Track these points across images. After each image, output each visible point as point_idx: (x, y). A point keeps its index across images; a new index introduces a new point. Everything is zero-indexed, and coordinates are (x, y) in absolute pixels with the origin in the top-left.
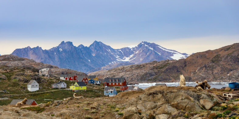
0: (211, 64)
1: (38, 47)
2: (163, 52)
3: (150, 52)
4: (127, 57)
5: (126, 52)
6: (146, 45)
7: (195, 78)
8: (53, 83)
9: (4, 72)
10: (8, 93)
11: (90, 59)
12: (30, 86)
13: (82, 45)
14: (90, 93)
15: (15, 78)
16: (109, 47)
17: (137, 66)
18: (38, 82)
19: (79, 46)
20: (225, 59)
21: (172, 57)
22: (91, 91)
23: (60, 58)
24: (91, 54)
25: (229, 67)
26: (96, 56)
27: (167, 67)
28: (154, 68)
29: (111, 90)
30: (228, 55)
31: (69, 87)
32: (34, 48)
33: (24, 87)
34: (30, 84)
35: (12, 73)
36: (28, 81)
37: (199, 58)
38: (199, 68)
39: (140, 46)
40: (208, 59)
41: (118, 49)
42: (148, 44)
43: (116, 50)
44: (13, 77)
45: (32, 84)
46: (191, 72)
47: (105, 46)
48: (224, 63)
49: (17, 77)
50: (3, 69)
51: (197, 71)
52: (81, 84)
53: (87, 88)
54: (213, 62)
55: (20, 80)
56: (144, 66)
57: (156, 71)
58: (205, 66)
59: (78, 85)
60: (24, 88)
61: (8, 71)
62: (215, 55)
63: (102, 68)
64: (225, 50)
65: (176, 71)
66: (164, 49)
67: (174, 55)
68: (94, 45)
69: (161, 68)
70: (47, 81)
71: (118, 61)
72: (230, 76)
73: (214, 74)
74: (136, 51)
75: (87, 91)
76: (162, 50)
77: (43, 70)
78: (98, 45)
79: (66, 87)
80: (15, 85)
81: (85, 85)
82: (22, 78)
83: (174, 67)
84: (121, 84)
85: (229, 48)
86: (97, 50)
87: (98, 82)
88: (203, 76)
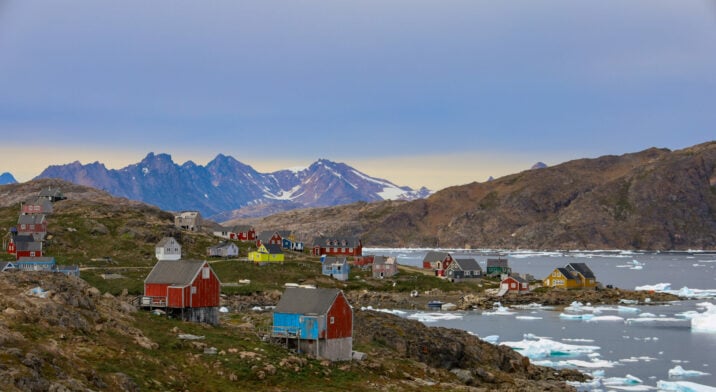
0: (478, 212)
1: (97, 163)
2: (363, 183)
3: (335, 181)
4: (287, 190)
5: (285, 180)
6: (326, 167)
7: (445, 240)
8: (208, 244)
9: (101, 217)
10: (115, 265)
11: (208, 193)
12: (162, 249)
13: (190, 163)
14: (293, 270)
15: (127, 232)
16: (249, 169)
17: (326, 210)
18: (180, 242)
19: (185, 164)
20: (506, 203)
21: (380, 194)
22: (294, 264)
23: (143, 188)
24: (209, 182)
25: (516, 219)
26: (221, 187)
27: (389, 215)
28: (361, 216)
29: (338, 264)
30: (513, 194)
31: (246, 256)
32: (89, 165)
33: (147, 251)
34: (163, 246)
35: (119, 221)
36: (155, 238)
37: (454, 198)
38: (454, 219)
39: (314, 167)
40: (471, 200)
41: (268, 174)
42: (331, 164)
43: (264, 175)
44: (123, 228)
45: (168, 246)
46: (437, 227)
47: (240, 165)
48: (505, 211)
49: (132, 229)
50: (99, 211)
51: (450, 225)
52: (273, 249)
53: (285, 258)
54: (483, 207)
55: (137, 237)
56: (339, 212)
57: (366, 222)
58: (467, 216)
59: (266, 251)
60: (148, 254)
61: (110, 215)
62: (487, 192)
63: (235, 212)
64: (507, 184)
65: (407, 224)
66: (363, 177)
67: (385, 189)
68: (218, 164)
69: (376, 217)
70: (196, 239)
71: (267, 199)
72: (516, 238)
73: (484, 232)
74: (305, 180)
75: (286, 265)
76: (360, 178)
77: (183, 216)
78: (224, 163)
79: (237, 254)
80: (128, 246)
81: (280, 252)
82: (141, 231)
83: (404, 215)
84: (351, 251)
85: (515, 180)
86: (224, 175)
87: (299, 245)
88: (461, 235)
